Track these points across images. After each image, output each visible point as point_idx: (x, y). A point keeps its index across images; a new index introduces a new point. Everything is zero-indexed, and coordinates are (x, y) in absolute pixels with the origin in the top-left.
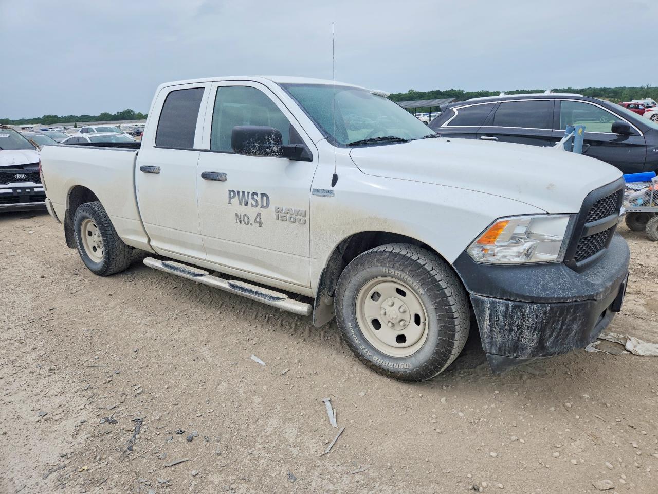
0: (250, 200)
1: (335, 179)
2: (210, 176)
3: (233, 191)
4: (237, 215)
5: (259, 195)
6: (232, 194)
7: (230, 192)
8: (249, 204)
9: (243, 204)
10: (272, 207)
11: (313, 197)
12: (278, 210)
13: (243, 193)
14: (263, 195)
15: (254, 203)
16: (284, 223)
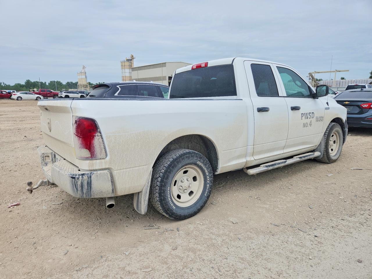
0: (309, 116)
1: (327, 103)
2: (294, 109)
3: (303, 114)
4: (304, 123)
5: (311, 113)
6: (303, 115)
7: (302, 114)
8: (308, 118)
9: (306, 118)
10: (315, 117)
11: (326, 110)
12: (317, 118)
13: (306, 113)
14: (313, 113)
15: (310, 117)
16: (318, 122)
